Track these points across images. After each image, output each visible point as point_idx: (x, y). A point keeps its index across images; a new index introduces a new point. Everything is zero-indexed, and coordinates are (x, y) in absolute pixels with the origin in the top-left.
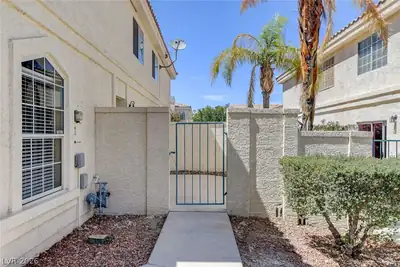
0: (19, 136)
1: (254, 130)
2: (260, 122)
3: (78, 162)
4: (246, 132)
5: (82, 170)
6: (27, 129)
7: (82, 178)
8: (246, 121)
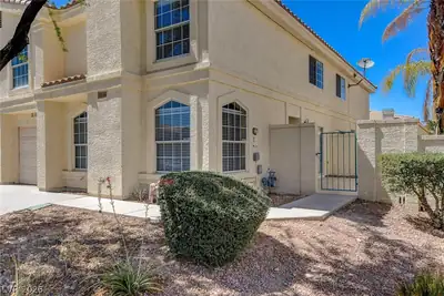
0: (221, 141)
1: (379, 136)
2: (384, 130)
3: (256, 157)
4: (373, 138)
5: (259, 162)
6: (225, 138)
7: (259, 168)
8: (373, 129)
